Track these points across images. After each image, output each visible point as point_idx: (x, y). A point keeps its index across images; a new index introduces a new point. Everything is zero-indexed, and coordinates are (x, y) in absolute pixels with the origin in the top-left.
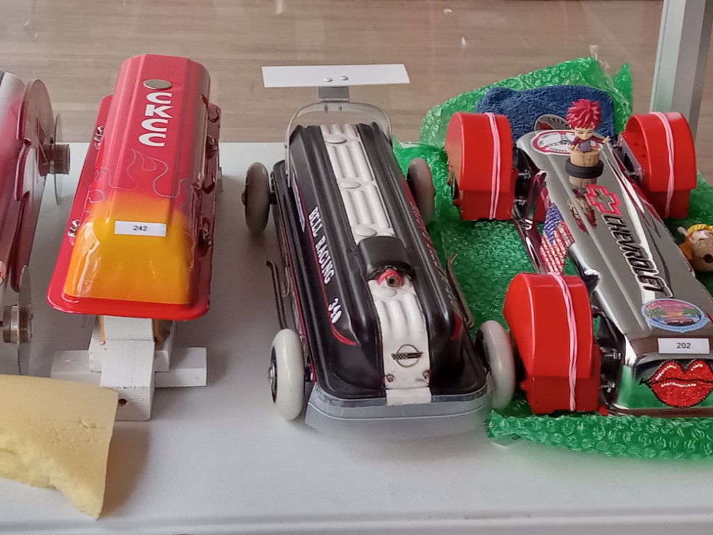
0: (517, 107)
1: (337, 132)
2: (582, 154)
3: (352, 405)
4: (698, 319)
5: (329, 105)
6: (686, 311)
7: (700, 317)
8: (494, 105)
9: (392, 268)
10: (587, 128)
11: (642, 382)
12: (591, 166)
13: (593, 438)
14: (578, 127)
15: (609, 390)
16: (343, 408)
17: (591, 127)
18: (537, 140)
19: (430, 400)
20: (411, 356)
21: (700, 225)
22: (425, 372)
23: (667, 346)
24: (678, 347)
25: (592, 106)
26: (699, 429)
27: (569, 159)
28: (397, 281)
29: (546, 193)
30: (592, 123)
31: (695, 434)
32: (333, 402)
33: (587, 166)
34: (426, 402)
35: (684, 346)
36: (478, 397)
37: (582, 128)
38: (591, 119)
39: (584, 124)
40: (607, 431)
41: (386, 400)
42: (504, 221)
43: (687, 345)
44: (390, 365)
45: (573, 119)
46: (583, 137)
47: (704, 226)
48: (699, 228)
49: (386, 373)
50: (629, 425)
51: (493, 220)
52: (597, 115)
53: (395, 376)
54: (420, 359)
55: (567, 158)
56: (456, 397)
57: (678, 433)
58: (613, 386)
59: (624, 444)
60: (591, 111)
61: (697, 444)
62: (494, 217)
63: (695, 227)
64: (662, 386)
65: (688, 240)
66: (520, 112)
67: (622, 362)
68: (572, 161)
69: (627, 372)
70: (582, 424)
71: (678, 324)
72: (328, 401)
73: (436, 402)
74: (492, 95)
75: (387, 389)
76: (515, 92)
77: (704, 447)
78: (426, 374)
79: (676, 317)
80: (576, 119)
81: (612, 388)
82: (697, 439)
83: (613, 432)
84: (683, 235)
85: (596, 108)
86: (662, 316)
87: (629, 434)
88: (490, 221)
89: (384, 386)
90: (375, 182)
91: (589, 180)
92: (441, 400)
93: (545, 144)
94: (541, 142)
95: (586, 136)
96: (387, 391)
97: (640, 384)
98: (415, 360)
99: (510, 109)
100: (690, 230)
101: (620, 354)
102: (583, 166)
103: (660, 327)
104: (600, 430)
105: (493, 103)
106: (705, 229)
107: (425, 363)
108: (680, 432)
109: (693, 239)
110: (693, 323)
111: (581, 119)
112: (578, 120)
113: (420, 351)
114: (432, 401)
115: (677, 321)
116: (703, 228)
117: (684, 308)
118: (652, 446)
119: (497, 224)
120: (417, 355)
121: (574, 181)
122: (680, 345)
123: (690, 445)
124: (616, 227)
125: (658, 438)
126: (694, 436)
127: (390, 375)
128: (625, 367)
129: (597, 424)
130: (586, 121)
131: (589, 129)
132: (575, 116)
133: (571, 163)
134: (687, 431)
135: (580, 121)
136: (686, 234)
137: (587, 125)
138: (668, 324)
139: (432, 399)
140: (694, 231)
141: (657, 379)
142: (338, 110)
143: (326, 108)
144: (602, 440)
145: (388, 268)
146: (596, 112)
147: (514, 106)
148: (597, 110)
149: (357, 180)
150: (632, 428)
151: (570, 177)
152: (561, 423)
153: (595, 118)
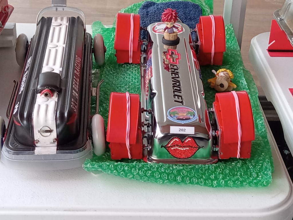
0: (155, 11)
1: (59, 21)
2: (169, 34)
3: (18, 154)
4: (193, 117)
5: (58, 8)
6: (189, 113)
7: (194, 116)
8: (145, 9)
9: (48, 88)
10: (170, 22)
11: (162, 147)
12: (173, 40)
13: (132, 174)
14: (166, 21)
15: (149, 149)
16: (14, 155)
17: (172, 22)
18: (155, 27)
19: (56, 152)
20: (47, 131)
21: (223, 69)
22: (54, 139)
23: (174, 130)
24: (179, 131)
25: (172, 11)
26: (185, 171)
27: (164, 37)
28: (49, 94)
29: (151, 53)
30: (172, 20)
31: (182, 173)
32: (9, 152)
33: (171, 40)
34: (54, 154)
35: (182, 130)
36: (80, 152)
37: (168, 22)
38: (171, 18)
39: (168, 20)
40: (139, 170)
41: (34, 152)
42: (136, 64)
43: (184, 130)
44: (37, 136)
45: (164, 18)
46: (169, 26)
47: (224, 69)
48: (222, 71)
49: (35, 140)
50: (151, 168)
51: (131, 64)
52: (174, 16)
53: (40, 141)
54: (52, 133)
55: (163, 36)
56: (68, 152)
57: (174, 172)
58: (151, 148)
59: (147, 177)
60: (172, 14)
61: (183, 178)
62: (132, 62)
63: (220, 70)
64: (172, 149)
65: (216, 76)
66: (156, 13)
67: (154, 136)
68: (165, 38)
69: (156, 141)
70: (127, 166)
71: (182, 119)
72: (7, 152)
73: (59, 153)
74: (145, 5)
75: (36, 147)
76: (156, 3)
77: (186, 179)
78: (55, 140)
79: (182, 116)
80: (165, 18)
81: (150, 149)
82: (183, 176)
83: (142, 171)
84: (214, 74)
85: (174, 13)
86: (176, 115)
87: (150, 172)
88: (130, 64)
89: (35, 145)
90: (64, 46)
91: (173, 46)
92: (61, 153)
93: (158, 29)
94: (156, 28)
95: (170, 26)
96: (36, 148)
97: (161, 148)
98: (49, 133)
99: (152, 11)
100: (218, 72)
101: (153, 133)
102: (169, 40)
103: (173, 121)
104: (136, 169)
105: (144, 8)
106: (225, 71)
107: (54, 135)
108: (175, 172)
109: (218, 76)
110: (190, 119)
111: (167, 18)
112: (166, 18)
113: (52, 129)
114: (57, 153)
115: (182, 118)
116: (224, 71)
117: (188, 111)
118: (160, 178)
119: (133, 65)
120: (50, 131)
121: (166, 47)
122: (180, 130)
123: (179, 178)
124: (173, 70)
125: (164, 174)
126: (182, 174)
127: (37, 140)
128: (155, 139)
129: (134, 167)
130: (169, 19)
131: (171, 23)
132: (164, 16)
133: (165, 39)
134: (179, 171)
135: (166, 19)
136: (216, 73)
137: (170, 21)
138: (177, 119)
139: (57, 152)
140: (219, 72)
141: (169, 146)
142: (62, 10)
143: (57, 9)
144: (136, 174)
145: (47, 88)
146: (174, 15)
147: (154, 10)
148: (175, 14)
149: (58, 44)
150: (151, 169)
151: (164, 45)
152: (117, 166)
153: (174, 17)
